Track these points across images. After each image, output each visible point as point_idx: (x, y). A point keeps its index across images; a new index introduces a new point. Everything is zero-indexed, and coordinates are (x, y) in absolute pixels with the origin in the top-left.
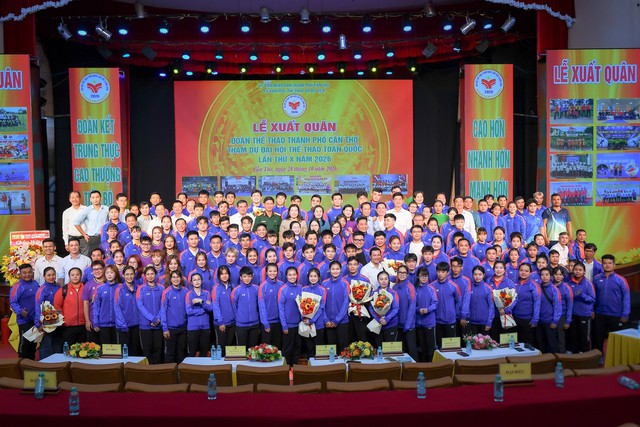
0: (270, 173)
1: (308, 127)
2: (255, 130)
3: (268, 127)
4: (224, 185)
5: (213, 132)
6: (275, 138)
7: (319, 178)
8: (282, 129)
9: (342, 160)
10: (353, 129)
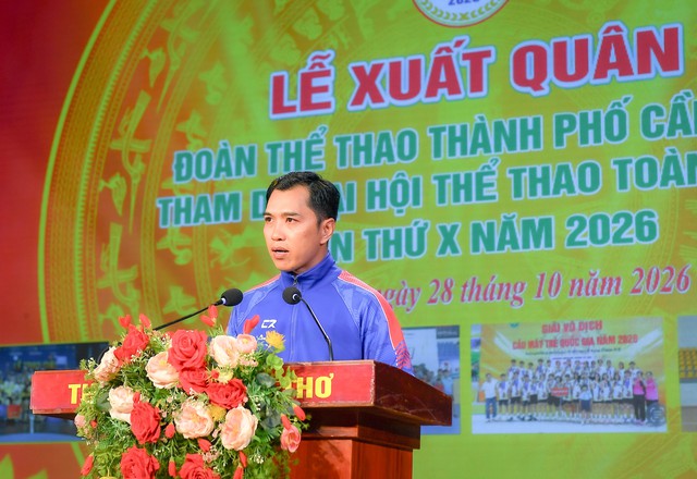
1: (531, 67)
2: (279, 107)
3: (337, 89)
5: (101, 133)
6: (368, 138)
7: (593, 334)
8: (405, 89)
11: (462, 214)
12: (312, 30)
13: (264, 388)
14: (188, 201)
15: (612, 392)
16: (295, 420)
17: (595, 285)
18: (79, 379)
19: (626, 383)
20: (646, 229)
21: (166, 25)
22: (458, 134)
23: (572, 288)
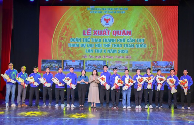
0: (92, 59)
1: (115, 33)
2: (84, 34)
3: (92, 33)
4: (65, 65)
5: (60, 35)
6: (95, 39)
7: (121, 62)
8: (100, 34)
9: (135, 52)
10: (141, 34)
11: (106, 49)
12: (88, 25)
14: (72, 44)
15: (122, 68)
20: (127, 52)
21: (69, 22)
22: (106, 39)
23: (119, 57)
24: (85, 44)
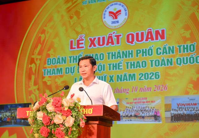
3: (86, 43)
5: (29, 54)
7: (145, 101)
8: (101, 44)
9: (174, 75)
10: (187, 34)
11: (115, 73)
12: (79, 29)
13: (76, 112)
14: (50, 70)
15: (149, 114)
16: (83, 119)
17: (145, 89)
18: (29, 110)
19: (152, 112)
20: (157, 76)
21: (45, 28)
22: (114, 54)
23: (140, 90)
24: (74, 68)
